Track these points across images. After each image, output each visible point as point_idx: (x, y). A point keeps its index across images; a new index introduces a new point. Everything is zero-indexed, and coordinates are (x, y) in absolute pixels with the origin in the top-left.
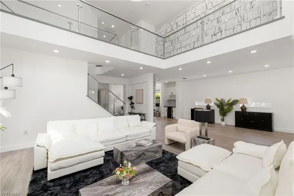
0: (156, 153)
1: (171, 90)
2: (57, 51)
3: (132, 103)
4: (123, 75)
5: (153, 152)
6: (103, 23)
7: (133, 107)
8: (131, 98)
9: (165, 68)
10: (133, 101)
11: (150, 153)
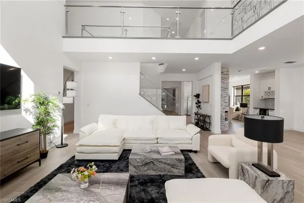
0: (173, 167)
1: (267, 83)
2: (111, 58)
3: (199, 102)
4: (184, 70)
5: (169, 164)
6: (168, 19)
7: (199, 107)
8: (198, 96)
9: (231, 53)
10: (200, 100)
11: (163, 166)
